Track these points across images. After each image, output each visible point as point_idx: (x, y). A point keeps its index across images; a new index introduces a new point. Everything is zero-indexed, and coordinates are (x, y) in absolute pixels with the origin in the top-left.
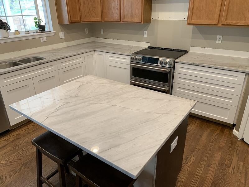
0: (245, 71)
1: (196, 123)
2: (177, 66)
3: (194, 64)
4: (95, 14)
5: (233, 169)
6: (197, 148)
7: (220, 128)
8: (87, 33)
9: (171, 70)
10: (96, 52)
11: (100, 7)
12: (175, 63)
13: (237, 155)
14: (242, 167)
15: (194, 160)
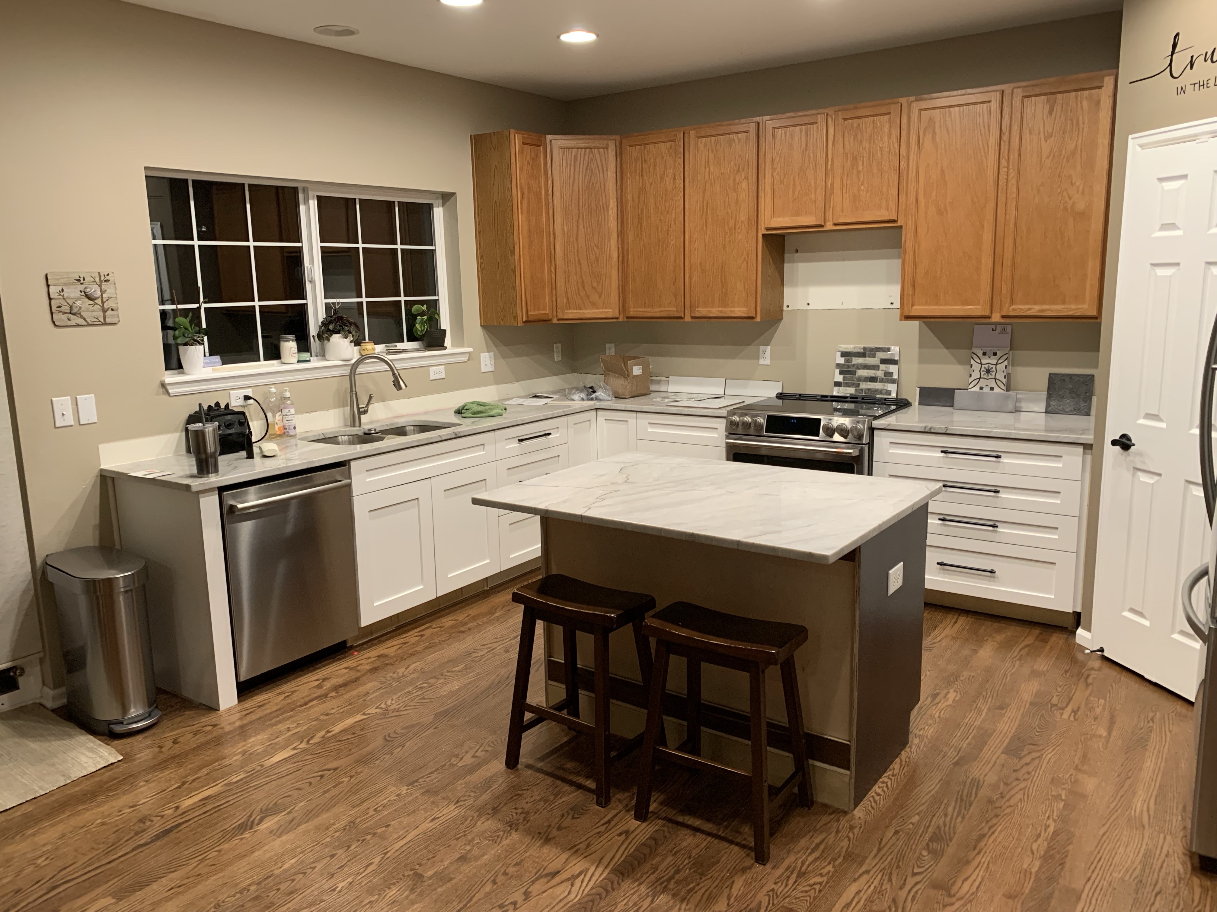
0: (1079, 438)
1: (960, 623)
2: (881, 440)
3: (930, 429)
4: (600, 297)
5: (1074, 712)
6: (966, 674)
7: (1036, 631)
8: (557, 357)
9: (861, 451)
10: (600, 413)
11: (614, 273)
12: (872, 430)
13: (1087, 685)
14: (1101, 707)
15: (957, 699)
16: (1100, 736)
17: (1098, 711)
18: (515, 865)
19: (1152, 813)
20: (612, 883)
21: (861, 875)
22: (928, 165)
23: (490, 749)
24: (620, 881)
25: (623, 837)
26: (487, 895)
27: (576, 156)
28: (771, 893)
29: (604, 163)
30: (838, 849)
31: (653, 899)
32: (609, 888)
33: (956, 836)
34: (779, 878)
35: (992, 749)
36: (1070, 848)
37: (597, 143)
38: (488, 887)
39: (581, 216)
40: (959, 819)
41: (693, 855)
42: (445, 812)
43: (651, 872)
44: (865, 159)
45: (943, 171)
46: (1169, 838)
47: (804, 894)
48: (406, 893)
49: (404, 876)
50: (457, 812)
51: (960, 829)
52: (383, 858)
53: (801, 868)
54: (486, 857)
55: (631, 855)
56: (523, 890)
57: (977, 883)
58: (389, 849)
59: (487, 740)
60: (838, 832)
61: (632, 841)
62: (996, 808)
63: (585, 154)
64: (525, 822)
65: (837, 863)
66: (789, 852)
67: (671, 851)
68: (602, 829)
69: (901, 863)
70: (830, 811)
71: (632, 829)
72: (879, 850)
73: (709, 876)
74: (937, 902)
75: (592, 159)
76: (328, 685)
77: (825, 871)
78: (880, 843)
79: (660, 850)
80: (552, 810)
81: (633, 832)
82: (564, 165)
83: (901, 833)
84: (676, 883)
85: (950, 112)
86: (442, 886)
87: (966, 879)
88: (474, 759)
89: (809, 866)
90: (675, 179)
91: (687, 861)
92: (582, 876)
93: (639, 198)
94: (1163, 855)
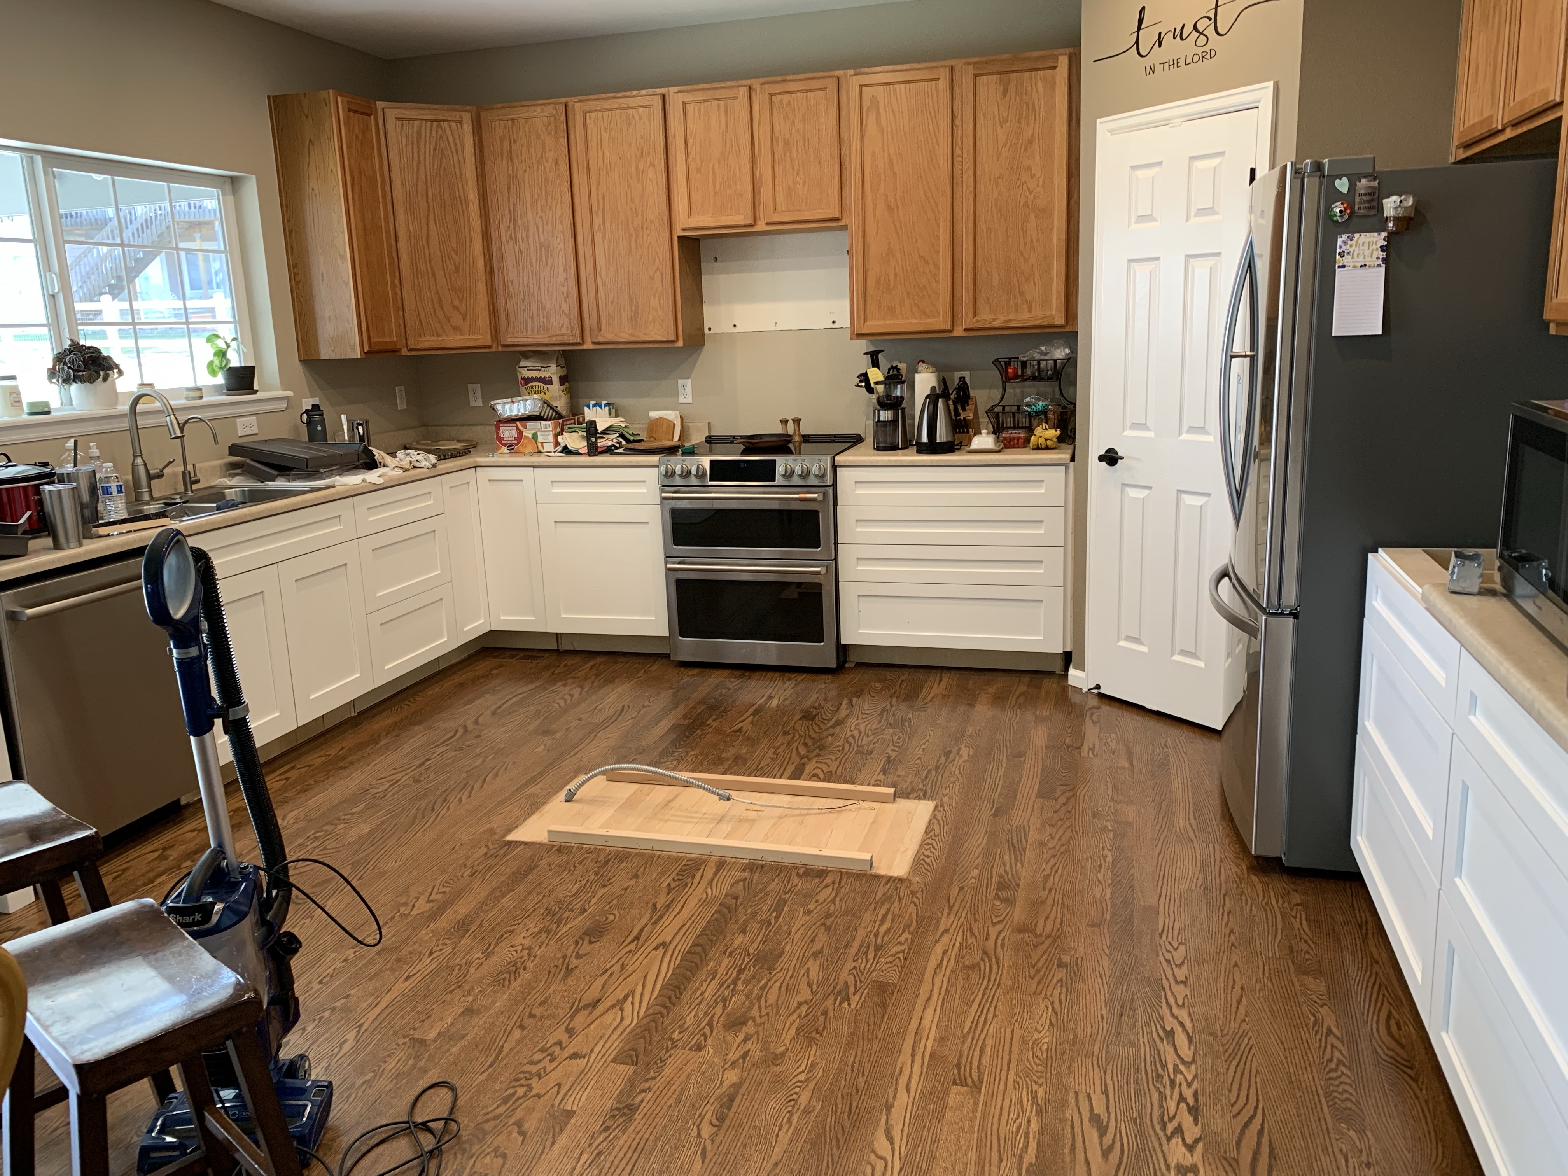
4: (464, 319)
5: (1092, 749)
7: (1026, 679)
9: (826, 495)
11: (482, 288)
12: (835, 468)
13: (1094, 723)
14: (1114, 742)
15: (971, 754)
16: (1124, 768)
17: (1113, 744)
18: (540, 1004)
19: (1195, 827)
20: (670, 998)
21: (941, 936)
22: (874, 152)
23: (445, 889)
24: (678, 994)
25: (661, 950)
26: (518, 1042)
27: (419, 132)
28: (854, 972)
29: (458, 141)
30: (908, 915)
31: (724, 1005)
32: (668, 1004)
33: (1022, 881)
34: (856, 955)
35: (1025, 795)
36: (1133, 871)
37: (448, 115)
38: (517, 1034)
39: (431, 210)
40: (1019, 865)
41: (751, 951)
42: (418, 967)
43: (709, 979)
44: (800, 144)
45: (891, 160)
46: (1217, 846)
47: (889, 965)
48: (411, 1062)
49: (399, 1045)
50: (437, 964)
51: (1024, 874)
52: (358, 1032)
53: (876, 941)
54: (498, 1004)
55: (678, 967)
56: (563, 1028)
57: (1059, 920)
58: (362, 1021)
59: (439, 881)
60: (900, 900)
61: (673, 952)
62: (1050, 849)
63: (431, 130)
64: (532, 958)
65: (912, 929)
66: (856, 929)
67: (725, 953)
68: (633, 946)
69: (977, 916)
70: (884, 881)
71: (668, 940)
72: (951, 908)
73: (779, 969)
74: (1027, 944)
75: (441, 136)
76: (173, 854)
77: (902, 939)
78: (949, 902)
79: (711, 955)
80: (560, 939)
81: (670, 943)
82: (404, 143)
83: (966, 889)
84: (743, 983)
85: (895, 91)
86: (456, 1045)
87: (1047, 918)
88: (431, 904)
89: (883, 937)
90: (557, 163)
91: (747, 959)
92: (630, 999)
93: (509, 188)
94: (1218, 862)
